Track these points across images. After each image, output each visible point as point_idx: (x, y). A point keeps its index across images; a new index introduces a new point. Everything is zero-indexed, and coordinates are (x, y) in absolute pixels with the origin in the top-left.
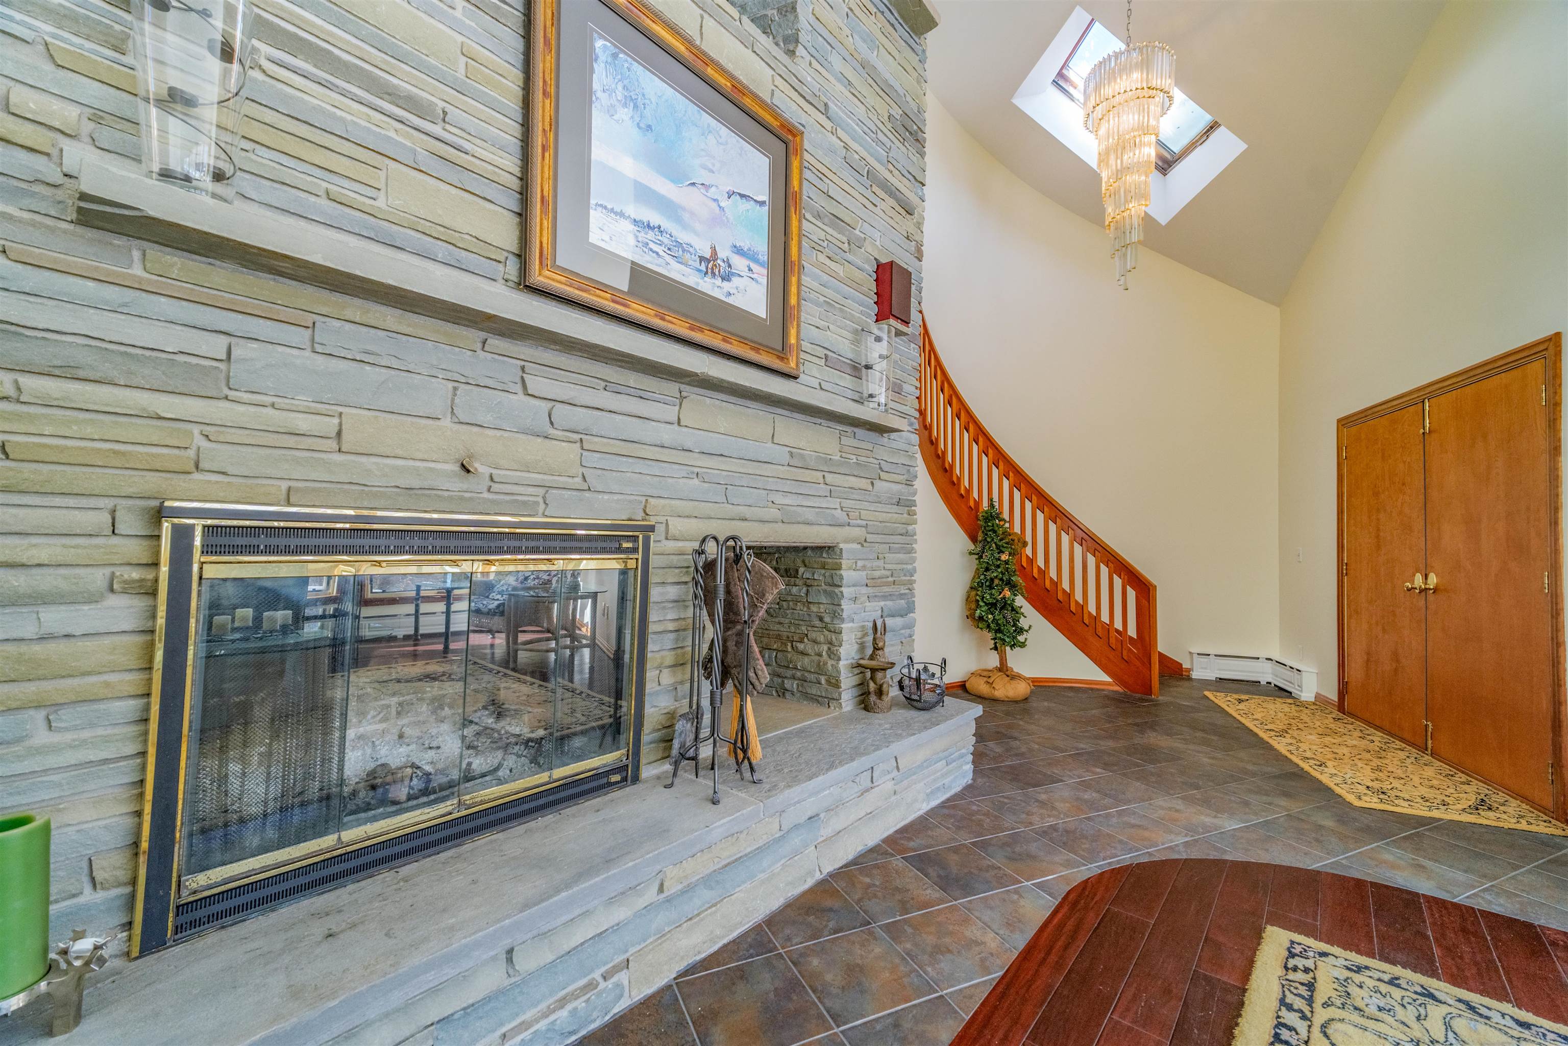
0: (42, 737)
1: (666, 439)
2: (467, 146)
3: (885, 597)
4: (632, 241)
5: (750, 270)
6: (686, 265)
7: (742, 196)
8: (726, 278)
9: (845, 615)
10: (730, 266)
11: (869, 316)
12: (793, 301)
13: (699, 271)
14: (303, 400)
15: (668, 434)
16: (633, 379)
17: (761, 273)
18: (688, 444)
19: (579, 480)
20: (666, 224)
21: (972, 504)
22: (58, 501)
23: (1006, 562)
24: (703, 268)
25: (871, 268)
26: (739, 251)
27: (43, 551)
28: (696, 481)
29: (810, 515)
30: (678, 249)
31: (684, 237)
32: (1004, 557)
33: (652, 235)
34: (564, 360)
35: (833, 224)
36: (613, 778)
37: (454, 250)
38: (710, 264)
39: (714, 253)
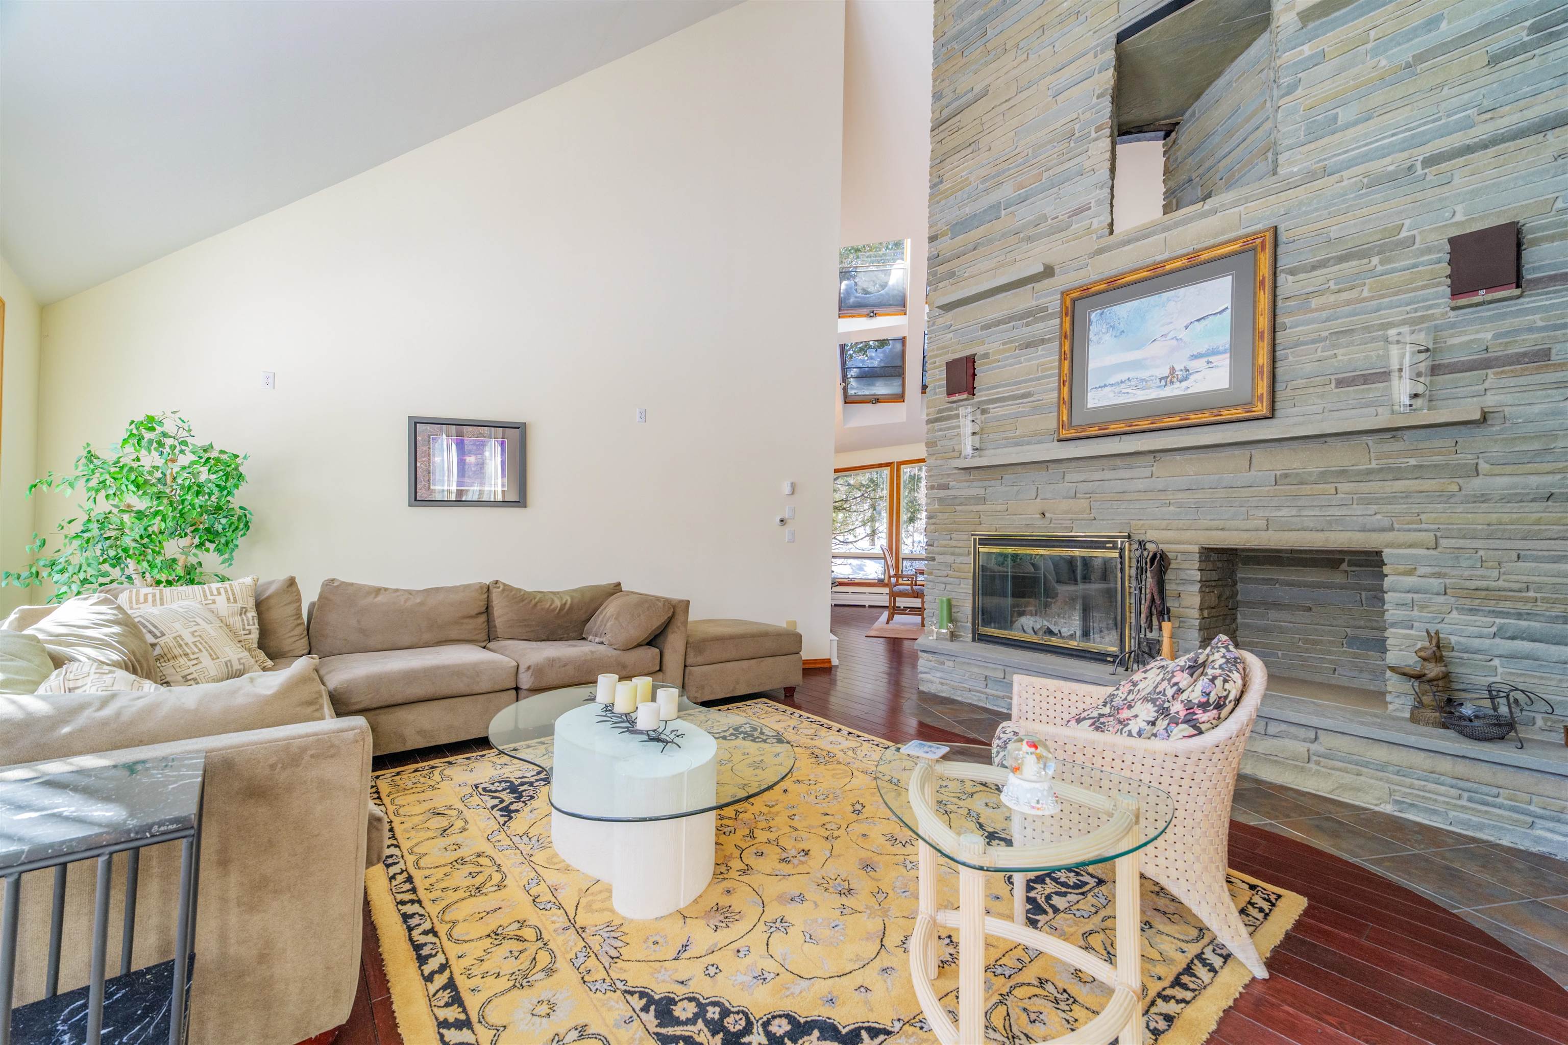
1: (1141, 487)
4: (1111, 395)
5: (1208, 362)
6: (1149, 388)
7: (1198, 320)
8: (1186, 379)
9: (1391, 619)
10: (1187, 370)
11: (1440, 302)
13: (1160, 387)
16: (1118, 462)
17: (1224, 360)
18: (1160, 487)
19: (1092, 515)
20: (1131, 375)
22: (960, 533)
24: (1163, 382)
25: (1439, 255)
26: (1195, 357)
27: (960, 544)
28: (1171, 508)
29: (1311, 523)
30: (1143, 383)
31: (1144, 374)
33: (1123, 385)
34: (1081, 463)
35: (1342, 259)
36: (1109, 659)
37: (1037, 438)
38: (1170, 378)
39: (1173, 370)
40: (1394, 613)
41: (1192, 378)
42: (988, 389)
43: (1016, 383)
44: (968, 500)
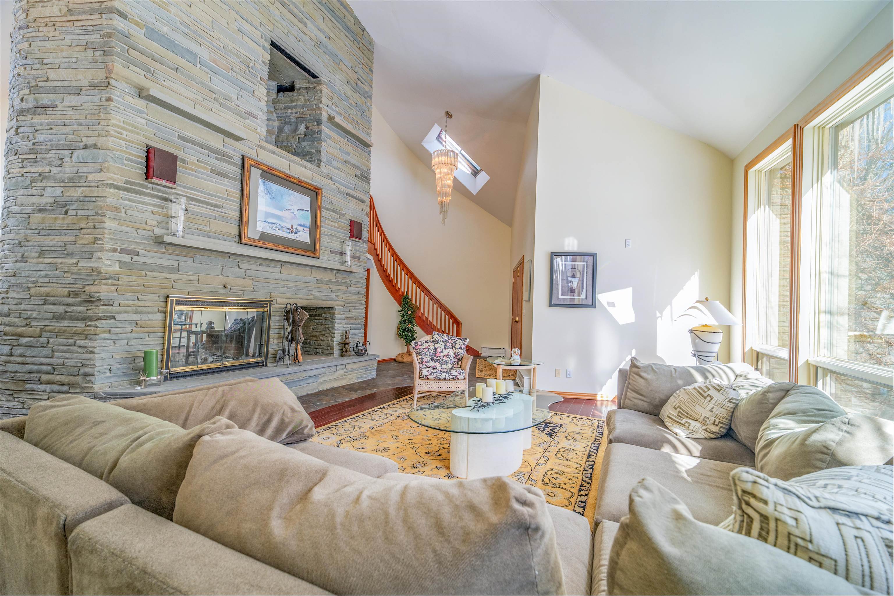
0: (148, 338)
1: (277, 277)
2: (227, 212)
3: (352, 324)
4: (268, 228)
5: (304, 230)
6: (283, 231)
7: (302, 210)
8: (296, 233)
9: (336, 328)
10: (297, 230)
11: (347, 237)
12: (318, 236)
13: (287, 232)
14: (192, 273)
15: (277, 276)
16: (267, 263)
17: (308, 231)
18: (283, 279)
19: (252, 289)
20: (278, 222)
21: (401, 293)
22: (151, 295)
23: (410, 315)
24: (289, 231)
25: (348, 222)
26: (300, 225)
27: (148, 304)
28: (286, 288)
29: (323, 298)
30: (281, 228)
31: (283, 224)
32: (409, 313)
33: (273, 226)
34: (249, 259)
35: (333, 211)
36: (260, 364)
37: (223, 236)
38: (291, 230)
39: (292, 226)
40: (337, 326)
41: (299, 233)
42: (185, 187)
43: (209, 194)
44: (164, 268)
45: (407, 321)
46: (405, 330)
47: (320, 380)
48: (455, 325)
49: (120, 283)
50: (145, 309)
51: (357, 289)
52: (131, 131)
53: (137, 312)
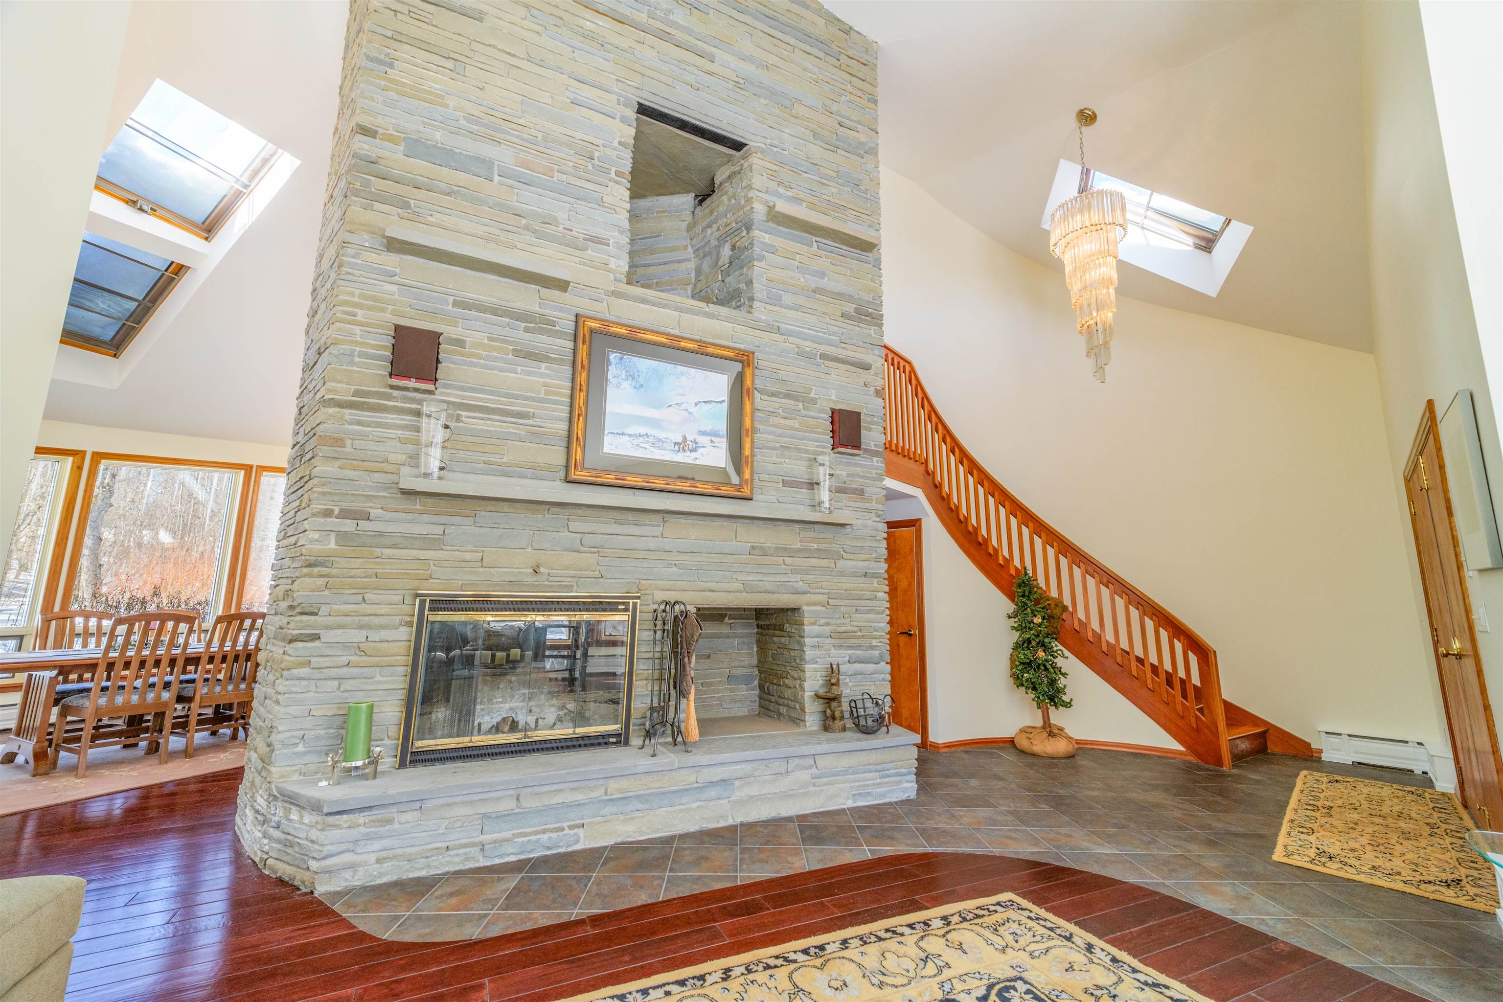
0: (378, 678)
1: (651, 546)
3: (850, 647)
4: (629, 445)
5: (712, 441)
6: (664, 449)
7: (705, 402)
8: (693, 450)
9: (807, 658)
10: (696, 443)
11: (825, 447)
12: (747, 452)
13: (674, 451)
14: (469, 547)
15: (652, 543)
16: (630, 517)
17: (723, 444)
18: (668, 548)
19: (597, 573)
20: (650, 431)
21: (1013, 572)
22: (388, 592)
23: (1040, 625)
24: (677, 448)
25: (827, 416)
26: (703, 433)
27: (384, 610)
28: (675, 569)
29: (769, 587)
30: (659, 443)
31: (662, 435)
32: (1038, 620)
33: (641, 439)
34: (589, 512)
35: (787, 396)
36: (612, 740)
37: (536, 471)
38: (682, 445)
39: (685, 438)
40: (809, 653)
41: (700, 451)
42: (461, 388)
43: (508, 396)
44: (412, 541)
45: (1034, 643)
46: (1029, 664)
47: (737, 795)
48: (1193, 659)
49: (334, 571)
50: (375, 620)
51: (861, 564)
52: (369, 308)
53: (361, 627)
